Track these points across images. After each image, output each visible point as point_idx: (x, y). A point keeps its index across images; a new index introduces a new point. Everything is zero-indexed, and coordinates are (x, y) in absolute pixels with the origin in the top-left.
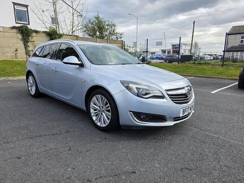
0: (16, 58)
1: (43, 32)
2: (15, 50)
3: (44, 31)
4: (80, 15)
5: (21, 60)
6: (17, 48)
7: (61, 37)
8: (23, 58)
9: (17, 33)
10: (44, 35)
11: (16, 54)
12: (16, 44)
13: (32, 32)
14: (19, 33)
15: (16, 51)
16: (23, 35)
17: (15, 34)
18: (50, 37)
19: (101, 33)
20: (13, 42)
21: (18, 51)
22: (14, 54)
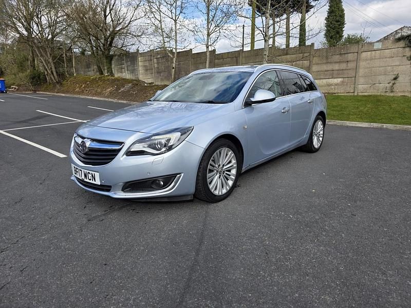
0: (392, 92)
2: (394, 77)
5: (400, 94)
6: (398, 74)
8: (404, 92)
9: (404, 48)
11: (394, 84)
12: (397, 67)
15: (395, 79)
17: (402, 49)
20: (392, 65)
21: (398, 79)
22: (391, 84)
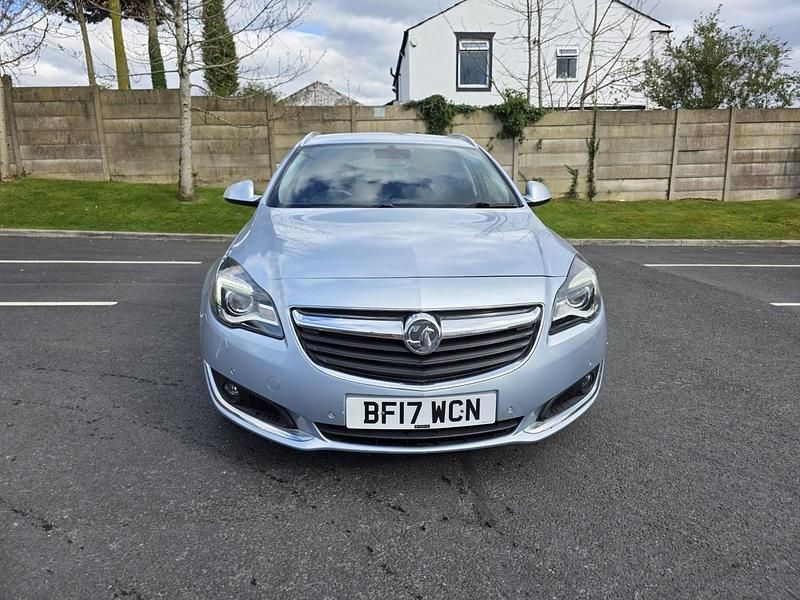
1: (483, 109)
3: (487, 105)
4: (661, 32)
7: (538, 119)
9: (416, 120)
10: (486, 117)
13: (453, 114)
14: (421, 119)
16: (431, 123)
17: (412, 122)
18: (502, 121)
19: (709, 87)
